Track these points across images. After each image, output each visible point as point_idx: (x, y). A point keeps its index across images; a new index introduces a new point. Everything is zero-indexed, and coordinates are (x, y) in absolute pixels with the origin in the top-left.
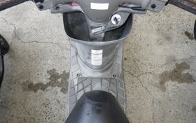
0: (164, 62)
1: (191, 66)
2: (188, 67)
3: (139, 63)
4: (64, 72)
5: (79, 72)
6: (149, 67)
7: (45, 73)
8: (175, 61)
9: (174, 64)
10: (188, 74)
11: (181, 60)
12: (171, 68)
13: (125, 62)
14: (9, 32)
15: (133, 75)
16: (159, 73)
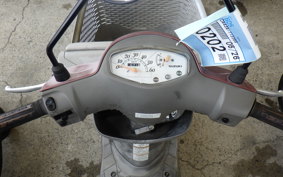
0: (239, 145)
1: (279, 152)
2: (274, 153)
3: (203, 148)
4: (92, 163)
5: (114, 169)
6: (218, 153)
7: (62, 165)
8: (254, 143)
9: (253, 149)
10: (275, 164)
11: (264, 142)
12: (249, 155)
13: (182, 146)
14: (13, 102)
15: (193, 167)
16: (232, 163)
